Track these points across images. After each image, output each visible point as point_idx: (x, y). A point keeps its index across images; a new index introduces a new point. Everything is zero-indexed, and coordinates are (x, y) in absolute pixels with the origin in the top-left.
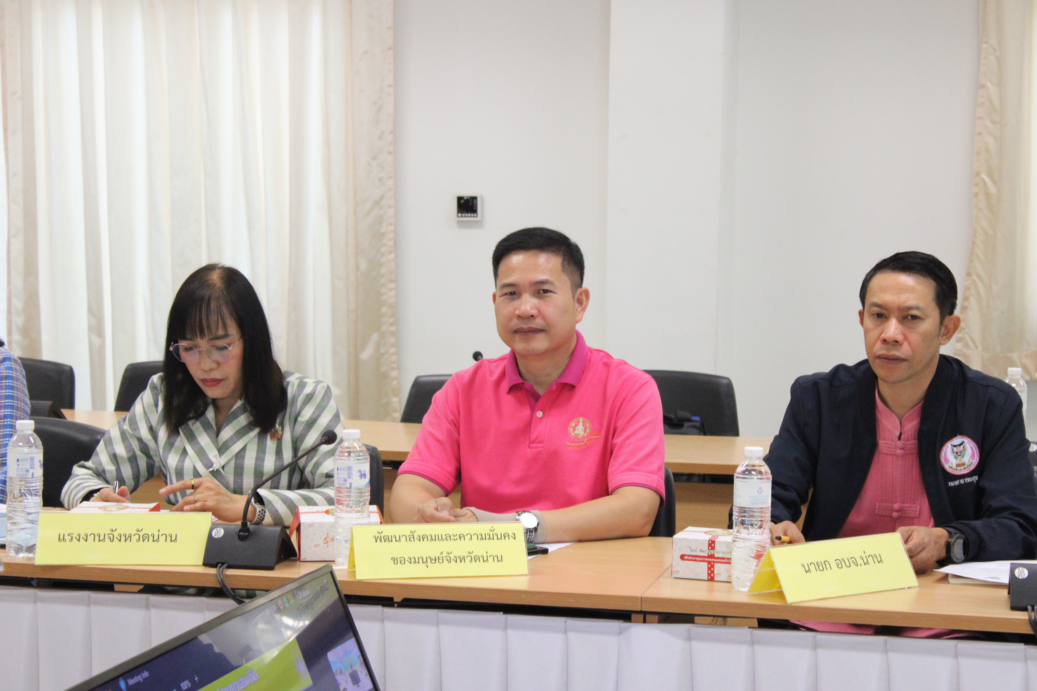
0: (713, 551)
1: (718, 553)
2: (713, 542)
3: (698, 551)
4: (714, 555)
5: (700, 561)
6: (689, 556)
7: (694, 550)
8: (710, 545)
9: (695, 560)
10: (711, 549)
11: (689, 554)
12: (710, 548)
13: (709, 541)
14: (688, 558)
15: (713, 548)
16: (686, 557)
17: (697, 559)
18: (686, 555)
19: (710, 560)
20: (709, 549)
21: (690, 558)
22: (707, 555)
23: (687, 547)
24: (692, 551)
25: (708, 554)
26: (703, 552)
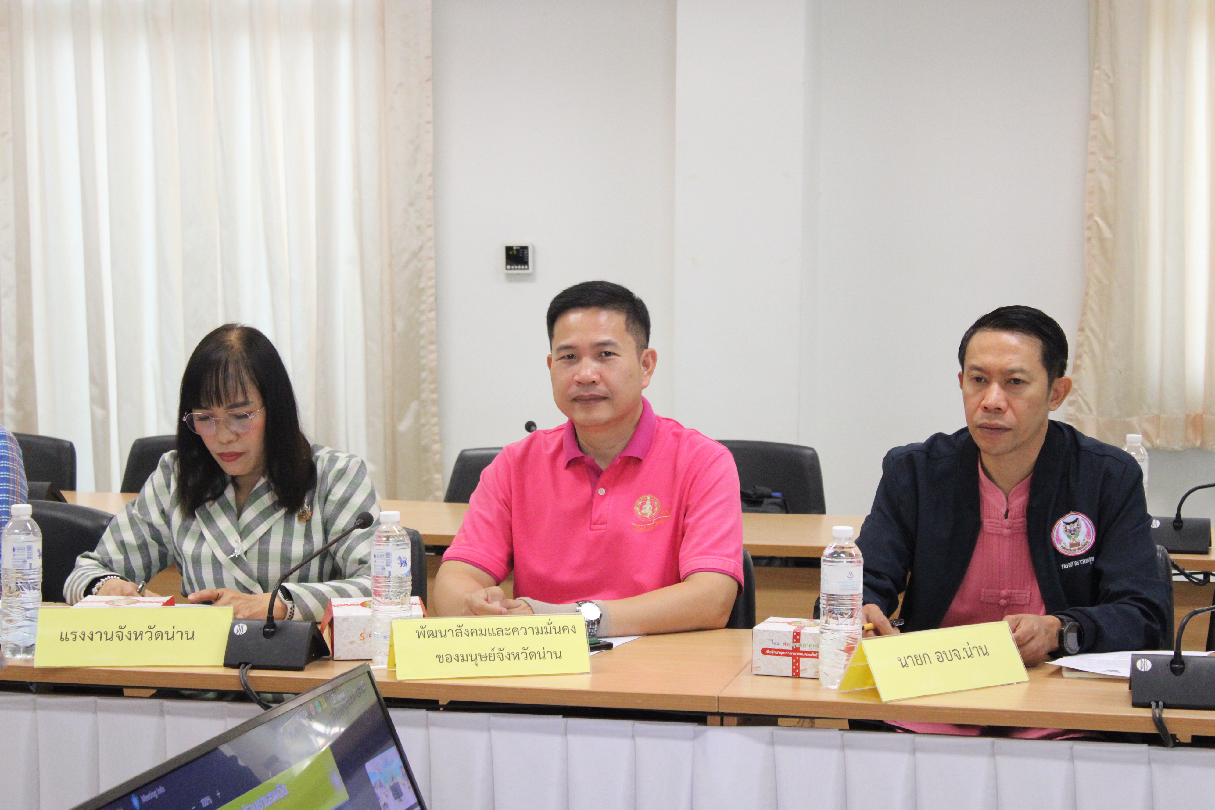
0: (798, 644)
1: (804, 646)
2: (798, 634)
3: (782, 644)
4: (799, 648)
5: (784, 655)
6: (771, 649)
7: (777, 643)
8: (794, 637)
9: (778, 655)
10: (795, 642)
11: (771, 647)
12: (795, 640)
13: (794, 632)
14: (771, 652)
15: (798, 641)
16: (768, 652)
17: (780, 653)
18: (767, 649)
19: (795, 654)
20: (793, 642)
21: (773, 652)
22: (791, 649)
23: (769, 640)
24: (775, 644)
25: (793, 647)
26: (787, 645)
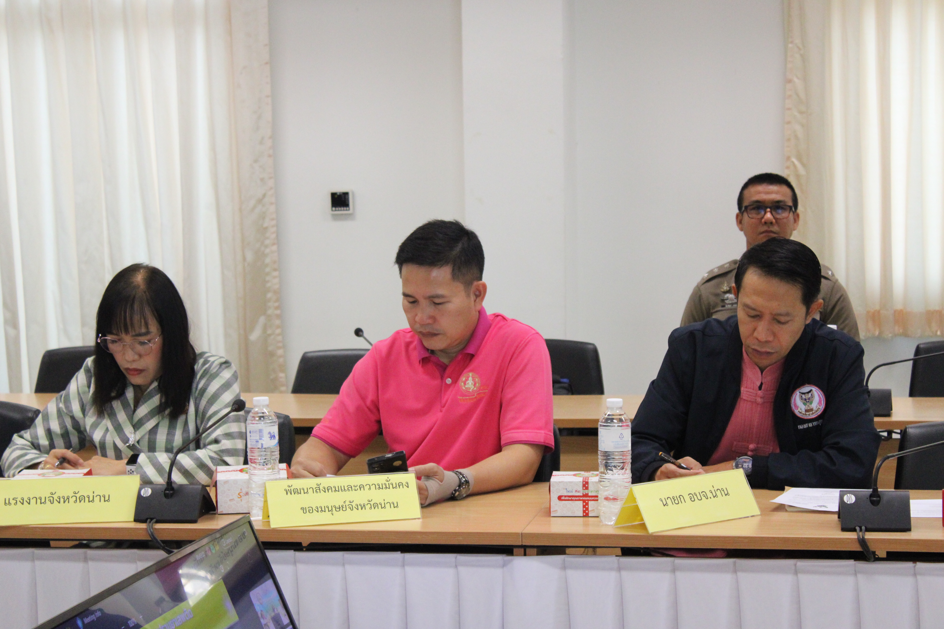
0: (587, 490)
1: (591, 492)
2: (587, 483)
3: (574, 491)
4: (588, 494)
5: (576, 500)
7: (570, 491)
8: (584, 486)
9: (572, 500)
10: (585, 490)
11: (566, 495)
12: (584, 488)
13: (583, 482)
14: (565, 498)
15: (587, 488)
16: (563, 498)
17: (573, 498)
18: (563, 496)
19: (585, 498)
21: (567, 498)
22: (582, 495)
23: (564, 489)
24: (568, 492)
25: (583, 493)
26: (579, 492)
